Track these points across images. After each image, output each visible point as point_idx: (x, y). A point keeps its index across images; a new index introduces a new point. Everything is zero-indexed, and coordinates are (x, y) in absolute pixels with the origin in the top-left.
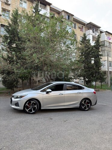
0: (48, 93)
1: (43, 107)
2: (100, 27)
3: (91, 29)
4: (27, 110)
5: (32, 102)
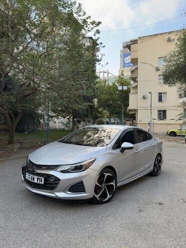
0: (123, 150)
4: (97, 196)
5: (106, 175)
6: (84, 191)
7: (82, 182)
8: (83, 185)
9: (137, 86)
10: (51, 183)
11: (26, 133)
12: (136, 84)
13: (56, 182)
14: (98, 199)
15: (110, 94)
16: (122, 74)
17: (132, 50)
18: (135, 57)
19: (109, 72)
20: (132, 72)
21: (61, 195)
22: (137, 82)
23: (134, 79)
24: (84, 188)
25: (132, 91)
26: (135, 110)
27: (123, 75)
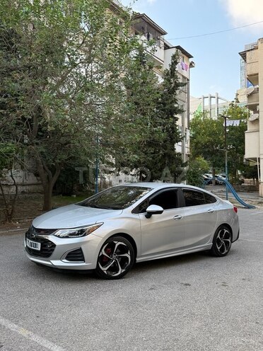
0: (149, 215)
1: (141, 256)
2: (165, 33)
3: (144, 34)
4: (105, 269)
5: (118, 244)
6: (83, 260)
7: (81, 249)
8: (82, 253)
9: (257, 120)
10: (48, 249)
11: (75, 196)
12: (256, 116)
13: (52, 248)
14: (105, 272)
15: (213, 134)
16: (237, 99)
17: (248, 61)
18: (254, 72)
19: (219, 96)
20: (250, 96)
21: (57, 263)
22: (258, 112)
23: (254, 108)
24: (83, 256)
25: (250, 127)
26: (255, 159)
27: (239, 102)
